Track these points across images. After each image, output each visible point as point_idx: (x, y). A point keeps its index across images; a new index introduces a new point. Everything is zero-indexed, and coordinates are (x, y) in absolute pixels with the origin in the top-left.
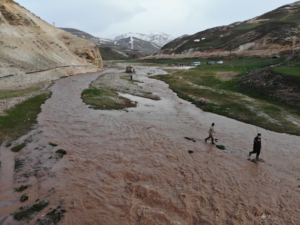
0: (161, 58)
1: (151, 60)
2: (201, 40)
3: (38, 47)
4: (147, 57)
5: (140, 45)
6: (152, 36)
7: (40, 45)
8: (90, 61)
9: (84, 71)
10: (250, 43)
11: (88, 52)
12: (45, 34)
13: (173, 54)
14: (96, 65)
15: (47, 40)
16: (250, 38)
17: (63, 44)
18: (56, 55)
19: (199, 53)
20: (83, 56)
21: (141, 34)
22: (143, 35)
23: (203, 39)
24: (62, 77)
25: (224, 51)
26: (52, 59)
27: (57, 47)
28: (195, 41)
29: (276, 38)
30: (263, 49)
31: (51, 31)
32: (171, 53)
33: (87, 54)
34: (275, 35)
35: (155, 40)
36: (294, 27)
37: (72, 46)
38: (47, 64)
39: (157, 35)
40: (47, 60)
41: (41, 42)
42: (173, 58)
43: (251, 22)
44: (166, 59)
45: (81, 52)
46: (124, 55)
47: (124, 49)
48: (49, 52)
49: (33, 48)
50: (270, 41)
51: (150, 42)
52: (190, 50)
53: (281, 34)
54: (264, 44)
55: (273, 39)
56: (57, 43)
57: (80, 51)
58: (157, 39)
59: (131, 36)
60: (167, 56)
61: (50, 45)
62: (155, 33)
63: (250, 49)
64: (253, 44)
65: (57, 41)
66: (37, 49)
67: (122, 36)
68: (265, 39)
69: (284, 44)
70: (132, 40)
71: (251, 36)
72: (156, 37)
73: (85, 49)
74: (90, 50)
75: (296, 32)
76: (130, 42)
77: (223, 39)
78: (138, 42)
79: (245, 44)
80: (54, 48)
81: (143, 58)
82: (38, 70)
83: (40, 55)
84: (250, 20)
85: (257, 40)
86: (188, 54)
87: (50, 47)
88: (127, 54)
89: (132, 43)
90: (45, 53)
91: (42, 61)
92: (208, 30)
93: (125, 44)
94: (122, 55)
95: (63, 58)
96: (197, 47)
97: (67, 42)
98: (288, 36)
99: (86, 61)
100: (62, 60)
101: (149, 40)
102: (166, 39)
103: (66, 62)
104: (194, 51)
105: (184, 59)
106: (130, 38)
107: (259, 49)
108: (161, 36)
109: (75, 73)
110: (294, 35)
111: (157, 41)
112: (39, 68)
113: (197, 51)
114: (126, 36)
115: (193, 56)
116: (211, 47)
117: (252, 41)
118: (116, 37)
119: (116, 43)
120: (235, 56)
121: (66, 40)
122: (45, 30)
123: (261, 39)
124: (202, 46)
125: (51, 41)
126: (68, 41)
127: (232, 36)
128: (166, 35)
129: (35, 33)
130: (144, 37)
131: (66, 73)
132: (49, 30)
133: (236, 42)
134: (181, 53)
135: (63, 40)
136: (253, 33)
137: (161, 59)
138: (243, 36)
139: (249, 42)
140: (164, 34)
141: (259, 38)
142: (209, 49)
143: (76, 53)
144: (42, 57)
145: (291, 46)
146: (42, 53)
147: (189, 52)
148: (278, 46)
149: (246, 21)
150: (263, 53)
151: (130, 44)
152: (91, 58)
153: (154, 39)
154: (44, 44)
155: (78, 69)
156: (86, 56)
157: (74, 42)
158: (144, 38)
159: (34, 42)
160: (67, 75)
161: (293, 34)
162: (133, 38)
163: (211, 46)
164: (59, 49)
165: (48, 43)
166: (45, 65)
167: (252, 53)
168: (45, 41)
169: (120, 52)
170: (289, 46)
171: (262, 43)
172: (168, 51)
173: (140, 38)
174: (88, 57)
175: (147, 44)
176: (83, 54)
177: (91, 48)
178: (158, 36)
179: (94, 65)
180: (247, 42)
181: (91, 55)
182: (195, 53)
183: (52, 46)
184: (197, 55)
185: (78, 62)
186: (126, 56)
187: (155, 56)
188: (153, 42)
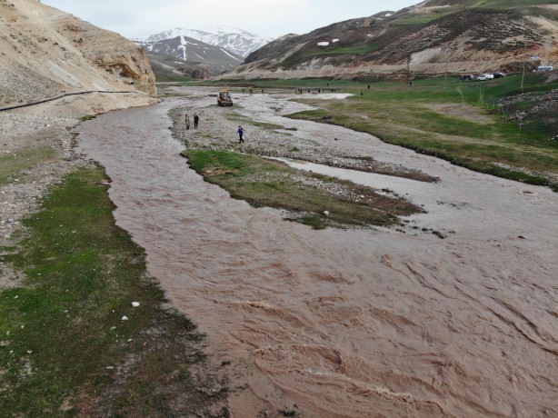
0: (255, 77)
1: (237, 80)
2: (331, 43)
3: (15, 48)
4: (225, 76)
5: (200, 52)
6: (222, 35)
7: (18, 45)
8: (130, 80)
9: (123, 104)
10: (432, 50)
11: (124, 62)
12: (26, 21)
13: (279, 70)
14: (144, 91)
15: (33, 33)
16: (430, 41)
17: (67, 43)
18: (56, 66)
19: (331, 67)
20: (113, 69)
21: (200, 32)
22: (205, 34)
23: (334, 41)
24: (84, 119)
25: (381, 64)
26: (49, 76)
27: (56, 48)
28: (320, 44)
29: (482, 39)
30: (458, 60)
31: (40, 14)
32: (274, 68)
33: (123, 66)
34: (481, 34)
35: (229, 44)
36: (516, 18)
37: (89, 48)
38: (41, 86)
39: (231, 34)
40: (41, 78)
41: (20, 37)
42: (279, 77)
43: (417, 11)
44: (266, 80)
45: (111, 60)
46: (175, 71)
47: (170, 59)
48: (40, 60)
49: (5, 52)
50: (470, 45)
51: (218, 48)
52: (314, 62)
53: (493, 32)
54: (460, 52)
55: (478, 41)
56: (55, 39)
57: (108, 58)
58: (231, 42)
59: (182, 34)
60: (266, 74)
61: (40, 45)
62: (228, 31)
63: (433, 60)
64: (437, 50)
65: (55, 37)
66: (12, 54)
67: (162, 34)
68: (461, 41)
69: (501, 51)
70: (183, 42)
71: (431, 36)
72: (229, 38)
73: (119, 53)
74: (129, 56)
75: (521, 28)
76: (180, 47)
77: (373, 41)
78: (196, 47)
79: (422, 50)
80: (49, 51)
81: (218, 78)
82: (24, 103)
83: (20, 66)
84: (413, 6)
85: (446, 44)
86: (311, 69)
87: (40, 49)
88: (181, 70)
89: (185, 48)
90: (30, 61)
91: (29, 80)
92: (335, 24)
93: (170, 51)
94: (170, 71)
95: (73, 73)
96: (327, 56)
97: (77, 39)
98: (508, 36)
99: (121, 80)
100: (73, 77)
101: (216, 42)
102: (250, 42)
103: (83, 84)
104: (322, 64)
105: (304, 79)
106: (178, 39)
107: (452, 61)
108: (239, 36)
109: (107, 108)
110: (520, 34)
111: (232, 47)
112: (26, 96)
113: (327, 63)
114: (170, 34)
115: (321, 72)
116: (353, 57)
117: (436, 45)
118: (151, 37)
119: (151, 48)
120: (407, 74)
121: (73, 34)
122: (26, 12)
123: (454, 42)
124: (337, 55)
125: (41, 36)
126: (78, 36)
127: (392, 36)
128: (249, 34)
129: (5, 20)
130: (206, 37)
131: (88, 108)
132: (35, 12)
133: (402, 46)
134: (295, 69)
135: (68, 32)
136: (434, 29)
137: (257, 80)
138: (414, 35)
139: (431, 47)
140: (244, 32)
141: (448, 39)
142: (350, 61)
143: (100, 63)
144: (27, 71)
145: (515, 55)
146: (25, 64)
147: (311, 67)
148: (489, 54)
149: (405, 10)
150: (462, 68)
151: (181, 51)
152: (133, 75)
153: (225, 42)
154: (26, 42)
155: (111, 99)
156: (121, 70)
157: (93, 39)
158: (206, 40)
159: (5, 38)
160: (93, 114)
161: (517, 32)
162: (186, 38)
163: (353, 54)
164: (62, 53)
165: (35, 40)
166: (37, 90)
167: (439, 68)
168: (29, 35)
169: (165, 66)
170: (512, 54)
171: (455, 49)
172: (268, 64)
173: (199, 39)
174: (126, 73)
175: (215, 52)
176: (114, 66)
177: (131, 51)
178: (235, 37)
179: (139, 89)
180: (426, 48)
181: (132, 67)
182: (325, 67)
183: (44, 46)
184: (329, 72)
185: (106, 83)
186: (178, 72)
187: (241, 74)
188: (225, 46)
